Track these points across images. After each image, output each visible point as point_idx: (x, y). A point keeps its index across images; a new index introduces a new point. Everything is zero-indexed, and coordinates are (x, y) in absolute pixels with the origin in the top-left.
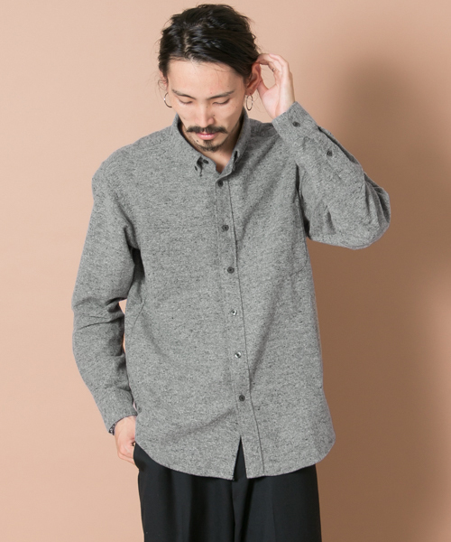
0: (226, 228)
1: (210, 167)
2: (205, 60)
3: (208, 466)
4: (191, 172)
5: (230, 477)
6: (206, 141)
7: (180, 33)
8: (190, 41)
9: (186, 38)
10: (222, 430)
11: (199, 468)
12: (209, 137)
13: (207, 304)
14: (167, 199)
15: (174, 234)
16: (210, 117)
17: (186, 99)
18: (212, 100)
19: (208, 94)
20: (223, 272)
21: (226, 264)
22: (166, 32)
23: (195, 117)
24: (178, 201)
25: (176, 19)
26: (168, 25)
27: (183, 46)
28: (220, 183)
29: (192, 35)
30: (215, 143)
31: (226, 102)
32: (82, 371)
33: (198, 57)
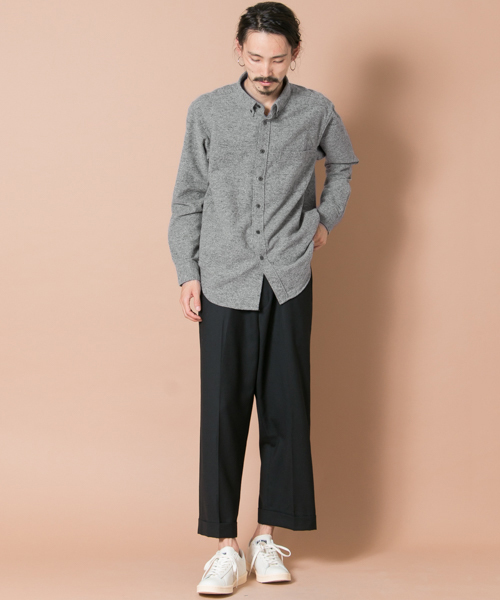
0: (263, 151)
1: (261, 111)
2: (272, 32)
3: (243, 304)
4: (247, 114)
5: (257, 309)
6: (265, 87)
7: (254, 16)
8: (261, 21)
9: (259, 19)
10: (251, 280)
11: (237, 304)
12: (267, 84)
13: (242, 197)
14: (230, 127)
15: (229, 150)
16: (270, 71)
17: (256, 58)
18: (273, 60)
19: (272, 55)
20: (256, 179)
21: (259, 174)
22: (243, 17)
23: (260, 70)
24: (236, 129)
25: (250, 9)
26: (246, 12)
27: (257, 23)
28: (265, 122)
29: (263, 17)
30: (271, 89)
31: (281, 62)
32: (170, 243)
33: (267, 30)
